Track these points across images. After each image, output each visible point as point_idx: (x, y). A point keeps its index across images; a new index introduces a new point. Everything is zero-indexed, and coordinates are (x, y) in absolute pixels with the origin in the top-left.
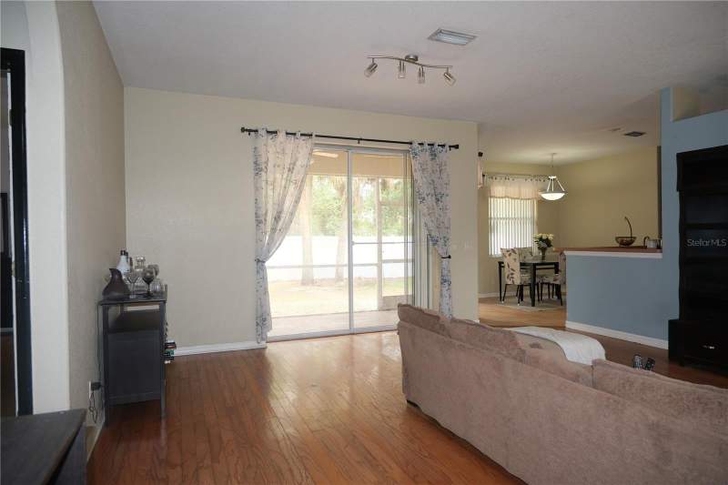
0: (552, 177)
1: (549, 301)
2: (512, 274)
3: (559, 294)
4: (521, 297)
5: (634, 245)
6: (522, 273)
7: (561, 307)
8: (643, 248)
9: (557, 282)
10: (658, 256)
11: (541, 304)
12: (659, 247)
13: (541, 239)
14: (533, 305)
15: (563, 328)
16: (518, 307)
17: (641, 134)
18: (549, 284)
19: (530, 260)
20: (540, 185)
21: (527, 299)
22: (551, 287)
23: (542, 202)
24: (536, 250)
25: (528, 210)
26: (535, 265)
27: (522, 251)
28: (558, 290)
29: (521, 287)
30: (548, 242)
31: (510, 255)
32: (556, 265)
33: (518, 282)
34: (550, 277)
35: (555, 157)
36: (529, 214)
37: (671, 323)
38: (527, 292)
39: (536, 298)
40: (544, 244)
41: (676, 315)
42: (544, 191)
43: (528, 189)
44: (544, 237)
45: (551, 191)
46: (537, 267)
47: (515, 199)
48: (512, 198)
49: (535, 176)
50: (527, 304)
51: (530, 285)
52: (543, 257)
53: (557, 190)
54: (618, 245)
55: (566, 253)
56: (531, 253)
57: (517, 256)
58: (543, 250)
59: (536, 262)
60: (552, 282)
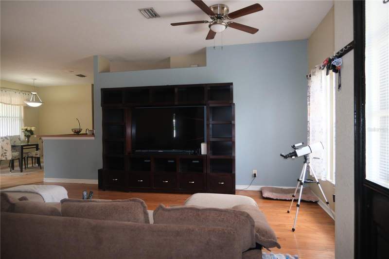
0: (34, 93)
1: (33, 167)
2: (5, 153)
3: (39, 163)
4: (12, 167)
5: (81, 133)
6: (12, 152)
7: (41, 170)
8: (85, 135)
9: (38, 156)
10: (93, 138)
11: (27, 170)
12: (93, 134)
13: (26, 130)
14: (22, 171)
15: (42, 183)
16: (11, 174)
17: (84, 76)
18: (32, 157)
19: (18, 143)
20: (26, 97)
21: (17, 168)
22: (34, 159)
23: (27, 108)
24: (23, 137)
25: (17, 112)
26: (22, 146)
27: (12, 138)
28: (38, 160)
29: (12, 161)
30: (31, 132)
31: (3, 141)
32: (37, 145)
33: (10, 158)
34: (34, 153)
35: (36, 81)
36: (18, 115)
37: (100, 171)
38: (16, 163)
39: (24, 167)
40: (29, 133)
41: (101, 167)
42: (28, 101)
43: (17, 99)
44: (29, 129)
45: (33, 101)
46: (24, 147)
47: (7, 104)
48: (5, 104)
49: (22, 91)
50: (17, 171)
51: (19, 159)
52: (28, 141)
53: (37, 101)
54: (73, 133)
55: (43, 138)
56: (20, 139)
57: (9, 141)
58: (28, 137)
59: (22, 144)
60: (34, 156)
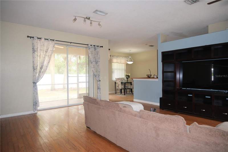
0: (130, 57)
1: (129, 93)
2: (119, 86)
3: (132, 91)
4: (121, 92)
5: (151, 77)
6: (121, 85)
7: (132, 95)
8: (153, 78)
9: (131, 88)
10: (157, 80)
11: (127, 94)
12: (157, 78)
13: (127, 75)
14: (125, 95)
15: (133, 101)
16: (120, 95)
17: (153, 46)
18: (129, 88)
19: (124, 81)
20: (127, 59)
21: (123, 93)
23: (127, 64)
25: (123, 67)
26: (125, 83)
27: (121, 79)
28: (131, 90)
29: (121, 90)
30: (129, 76)
31: (118, 80)
32: (131, 83)
33: (120, 88)
34: (129, 86)
35: (131, 51)
36: (123, 68)
37: (160, 98)
38: (123, 91)
39: (126, 93)
40: (128, 77)
41: (161, 96)
42: (128, 61)
43: (123, 60)
44: (128, 75)
45: (129, 61)
48: (119, 63)
49: (125, 57)
50: (123, 95)
51: (124, 89)
52: (127, 81)
53: (131, 61)
54: (147, 77)
55: (134, 79)
56: (124, 79)
57: (120, 80)
58: (127, 78)
59: (125, 82)
60: (130, 88)
